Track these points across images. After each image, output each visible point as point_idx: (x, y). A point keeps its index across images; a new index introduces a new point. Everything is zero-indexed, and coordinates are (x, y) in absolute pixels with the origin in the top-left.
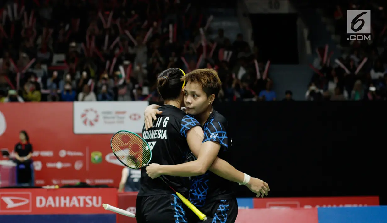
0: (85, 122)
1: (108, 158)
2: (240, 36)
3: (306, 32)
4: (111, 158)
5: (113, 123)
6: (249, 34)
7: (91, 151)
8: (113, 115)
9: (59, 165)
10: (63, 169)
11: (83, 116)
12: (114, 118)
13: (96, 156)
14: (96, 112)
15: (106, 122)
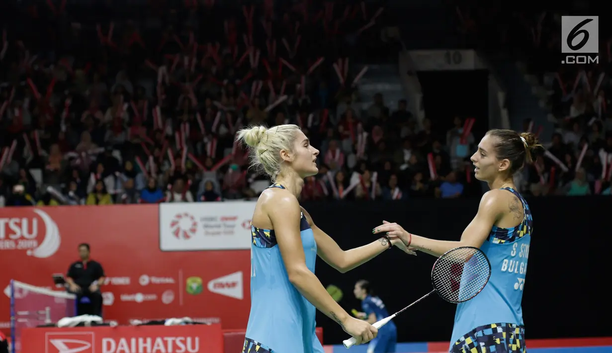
0: (176, 234)
1: (211, 286)
2: (403, 102)
3: (501, 97)
4: (215, 286)
5: (218, 233)
6: (416, 100)
7: (186, 277)
8: (219, 222)
9: (139, 298)
10: (145, 303)
11: (173, 224)
12: (219, 226)
13: (194, 283)
14: (192, 218)
15: (207, 233)
